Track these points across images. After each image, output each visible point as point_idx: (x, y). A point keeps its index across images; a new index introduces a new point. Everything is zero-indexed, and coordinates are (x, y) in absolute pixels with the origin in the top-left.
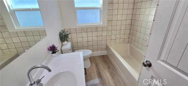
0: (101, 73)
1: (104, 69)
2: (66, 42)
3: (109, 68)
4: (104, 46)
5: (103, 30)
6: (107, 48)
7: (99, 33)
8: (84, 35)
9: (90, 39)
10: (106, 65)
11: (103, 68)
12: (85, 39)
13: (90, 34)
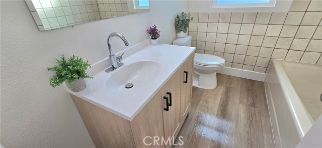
0: (229, 106)
1: (240, 103)
2: (182, 32)
3: (253, 105)
4: (262, 62)
5: (271, 22)
6: (269, 67)
7: (260, 29)
8: (223, 28)
9: (233, 39)
10: (248, 99)
11: (238, 101)
12: (222, 38)
13: (235, 28)
